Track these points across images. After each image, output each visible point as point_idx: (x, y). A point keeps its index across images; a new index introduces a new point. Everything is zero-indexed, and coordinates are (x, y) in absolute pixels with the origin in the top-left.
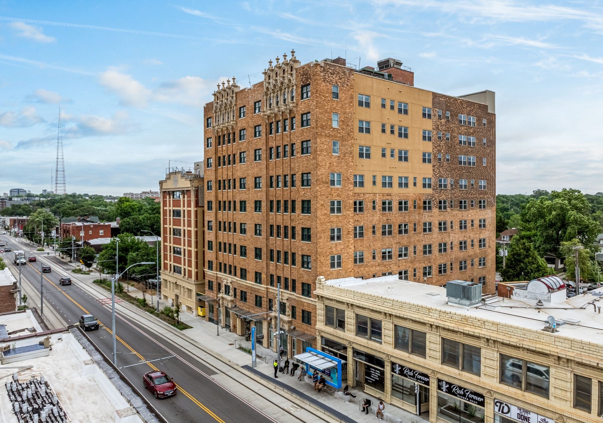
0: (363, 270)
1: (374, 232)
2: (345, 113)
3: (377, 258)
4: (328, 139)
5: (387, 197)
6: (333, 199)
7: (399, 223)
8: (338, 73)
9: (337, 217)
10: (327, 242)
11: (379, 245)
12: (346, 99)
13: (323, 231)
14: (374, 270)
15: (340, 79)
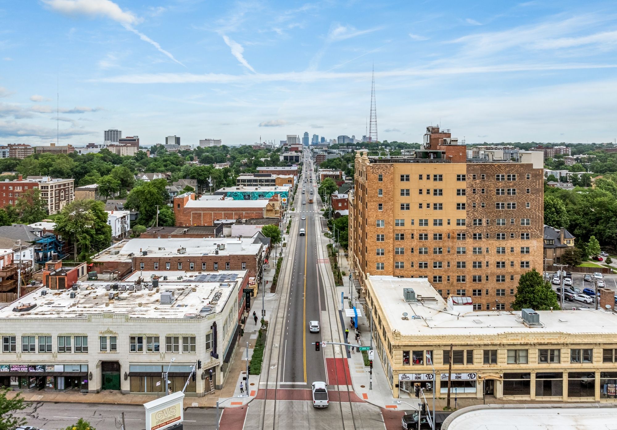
0: (403, 273)
1: (412, 252)
2: (387, 188)
3: (414, 267)
4: (375, 203)
5: (424, 232)
6: (378, 234)
7: (434, 247)
8: (382, 168)
9: (381, 243)
10: (374, 255)
11: (416, 259)
12: (388, 181)
13: (372, 250)
14: (412, 273)
15: (384, 170)
